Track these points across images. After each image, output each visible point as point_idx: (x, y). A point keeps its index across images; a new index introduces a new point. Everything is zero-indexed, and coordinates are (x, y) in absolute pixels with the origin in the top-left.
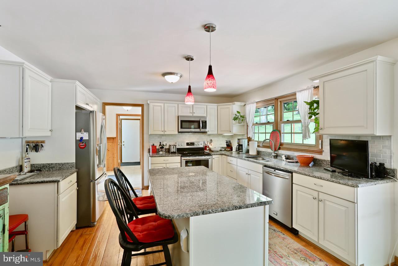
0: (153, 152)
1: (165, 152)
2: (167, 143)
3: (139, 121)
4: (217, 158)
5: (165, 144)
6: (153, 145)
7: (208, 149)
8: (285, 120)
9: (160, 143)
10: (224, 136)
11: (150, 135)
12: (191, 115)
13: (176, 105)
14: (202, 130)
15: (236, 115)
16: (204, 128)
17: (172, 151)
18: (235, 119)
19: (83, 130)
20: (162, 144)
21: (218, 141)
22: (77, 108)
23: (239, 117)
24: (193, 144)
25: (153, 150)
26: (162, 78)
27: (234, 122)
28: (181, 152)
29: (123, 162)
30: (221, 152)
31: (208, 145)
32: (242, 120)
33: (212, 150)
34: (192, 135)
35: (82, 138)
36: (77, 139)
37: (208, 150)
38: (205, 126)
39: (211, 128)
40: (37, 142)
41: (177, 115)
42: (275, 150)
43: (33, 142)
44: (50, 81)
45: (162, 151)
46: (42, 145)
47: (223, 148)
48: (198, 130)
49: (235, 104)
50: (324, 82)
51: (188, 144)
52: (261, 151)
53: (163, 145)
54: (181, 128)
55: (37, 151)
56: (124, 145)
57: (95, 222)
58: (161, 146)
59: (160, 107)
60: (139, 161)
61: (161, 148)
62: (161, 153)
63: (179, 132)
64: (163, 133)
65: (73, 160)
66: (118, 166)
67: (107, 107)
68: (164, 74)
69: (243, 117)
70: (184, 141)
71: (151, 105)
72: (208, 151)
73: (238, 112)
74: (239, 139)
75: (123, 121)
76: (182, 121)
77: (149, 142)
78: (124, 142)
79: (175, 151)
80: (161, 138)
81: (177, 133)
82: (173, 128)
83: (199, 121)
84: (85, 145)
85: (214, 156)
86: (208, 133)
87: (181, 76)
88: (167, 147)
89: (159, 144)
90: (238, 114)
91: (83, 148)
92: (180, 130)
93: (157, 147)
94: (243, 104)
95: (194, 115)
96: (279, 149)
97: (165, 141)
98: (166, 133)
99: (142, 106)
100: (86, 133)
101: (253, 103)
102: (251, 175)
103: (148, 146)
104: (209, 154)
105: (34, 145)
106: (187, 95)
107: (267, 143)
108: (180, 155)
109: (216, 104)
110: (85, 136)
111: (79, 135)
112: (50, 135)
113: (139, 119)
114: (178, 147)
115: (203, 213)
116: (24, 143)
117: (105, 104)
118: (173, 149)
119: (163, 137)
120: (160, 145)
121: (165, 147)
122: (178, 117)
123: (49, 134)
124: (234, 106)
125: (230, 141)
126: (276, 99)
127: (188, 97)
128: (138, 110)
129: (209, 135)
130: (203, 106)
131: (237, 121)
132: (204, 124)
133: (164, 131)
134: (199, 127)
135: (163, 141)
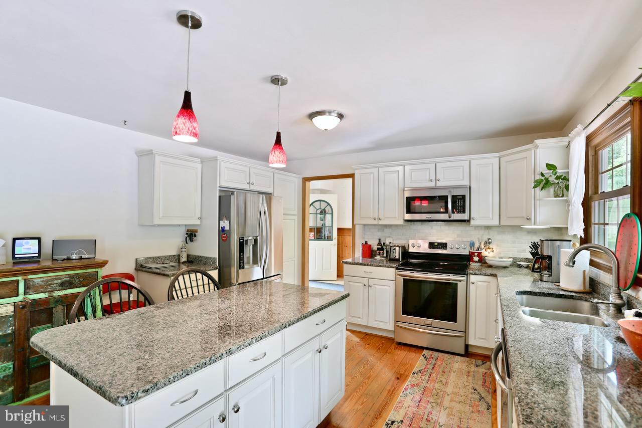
0: (364, 255)
1: (384, 258)
4: (487, 283)
5: (387, 243)
6: (366, 243)
7: (476, 259)
9: (380, 240)
12: (432, 184)
13: (400, 169)
14: (457, 216)
15: (543, 174)
16: (460, 212)
18: (543, 184)
19: (224, 218)
20: (382, 242)
21: (514, 242)
23: (554, 178)
24: (444, 246)
25: (364, 251)
27: (539, 193)
31: (479, 251)
34: (446, 227)
35: (223, 228)
36: (220, 228)
37: (476, 262)
38: (460, 206)
40: (193, 231)
41: (401, 188)
43: (190, 231)
44: (200, 162)
45: (380, 254)
48: (444, 216)
51: (432, 245)
53: (384, 243)
54: (409, 212)
55: (191, 240)
58: (380, 247)
59: (372, 176)
62: (378, 258)
63: (405, 221)
64: (376, 222)
68: (312, 116)
73: (550, 166)
76: (409, 199)
79: (397, 257)
80: (383, 231)
81: (402, 222)
82: (396, 214)
83: (447, 197)
84: (227, 237)
85: (473, 278)
86: (473, 223)
87: (340, 115)
89: (377, 241)
90: (550, 172)
92: (408, 217)
93: (373, 248)
94: (564, 140)
95: (439, 184)
97: (389, 237)
98: (380, 222)
99: (353, 176)
100: (227, 221)
109: (497, 154)
110: (227, 225)
111: (222, 224)
112: (200, 224)
114: (410, 251)
118: (395, 252)
120: (379, 244)
122: (404, 190)
123: (198, 222)
124: (538, 151)
129: (477, 227)
130: (462, 161)
131: (549, 190)
132: (459, 203)
133: (379, 219)
134: (446, 211)
135: (385, 238)
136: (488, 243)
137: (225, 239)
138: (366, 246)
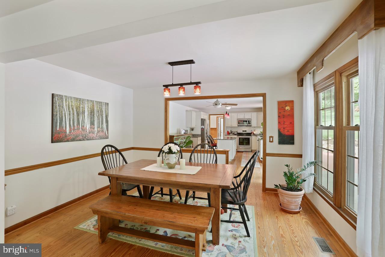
0: (228, 134)
2: (234, 130)
4: (255, 138)
7: (252, 133)
10: (261, 128)
12: (244, 118)
13: (237, 114)
14: (249, 125)
19: (203, 125)
22: (202, 119)
24: (246, 131)
33: (254, 134)
34: (246, 127)
39: (254, 123)
41: (237, 118)
43: (192, 128)
46: (194, 129)
51: (243, 131)
54: (239, 124)
62: (231, 134)
64: (231, 126)
70: (241, 130)
76: (239, 121)
81: (237, 126)
82: (235, 124)
83: (247, 121)
85: (253, 137)
89: (230, 130)
93: (230, 132)
95: (245, 118)
98: (233, 126)
103: (226, 131)
109: (256, 113)
110: (203, 127)
111: (202, 127)
113: (221, 118)
114: (238, 132)
116: (190, 128)
117: (210, 115)
118: (236, 133)
119: (232, 128)
121: (233, 132)
123: (195, 126)
128: (223, 116)
129: (253, 127)
130: (250, 114)
132: (249, 122)
134: (247, 124)
135: (232, 130)
136: (255, 130)
137: (203, 130)
138: (228, 132)
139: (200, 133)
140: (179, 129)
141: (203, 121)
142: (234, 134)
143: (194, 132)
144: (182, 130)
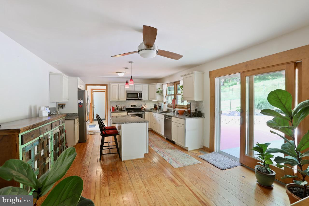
0: (113, 110)
1: (119, 110)
2: (120, 106)
3: (104, 92)
4: (148, 114)
5: (119, 106)
6: (113, 106)
7: (143, 109)
8: (178, 93)
10: (153, 102)
11: (111, 101)
12: (133, 90)
14: (140, 98)
15: (158, 90)
16: (141, 97)
17: (123, 110)
18: (158, 92)
19: (81, 99)
20: (117, 106)
21: (149, 104)
22: (78, 89)
23: (160, 91)
24: (135, 106)
25: (112, 109)
26: (117, 73)
27: (157, 94)
28: (128, 110)
29: (94, 119)
30: (150, 111)
31: (143, 107)
32: (162, 93)
33: (145, 109)
35: (80, 103)
36: (78, 103)
38: (141, 96)
39: (145, 97)
40: (63, 104)
41: (125, 90)
42: (173, 109)
43: (61, 104)
44: (68, 78)
45: (117, 110)
46: (64, 106)
47: (152, 108)
48: (137, 98)
49: (157, 84)
50: (184, 78)
51: (132, 106)
52: (169, 109)
54: (128, 97)
55: (62, 108)
56: (95, 108)
57: (86, 140)
59: (116, 86)
60: (105, 118)
61: (117, 108)
62: (117, 111)
63: (126, 100)
64: (118, 100)
65: (77, 112)
66: (92, 120)
67: (88, 86)
68: (117, 72)
69: (162, 91)
70: (130, 104)
71: (111, 85)
72: (143, 110)
73: (159, 89)
74: (159, 103)
75: (94, 92)
76: (128, 94)
77: (110, 105)
78: (95, 106)
81: (125, 100)
82: (123, 97)
83: (138, 93)
84: (82, 106)
85: (145, 113)
86: (143, 100)
87: (125, 73)
88: (120, 108)
89: (116, 106)
90: (159, 90)
91: (81, 107)
93: (115, 108)
94: (162, 84)
95: (135, 90)
96: (175, 108)
98: (119, 100)
99: (106, 85)
101: (165, 84)
102: (161, 121)
103: (110, 107)
104: (143, 112)
105: (61, 105)
106: (126, 84)
107: (170, 105)
108: (127, 112)
109: (148, 84)
110: (82, 102)
111: (79, 101)
113: (105, 92)
114: (126, 108)
115: (125, 123)
116: (57, 104)
118: (124, 108)
119: (118, 102)
121: (119, 108)
122: (126, 91)
123: (67, 101)
124: (157, 85)
125: (156, 104)
126: (174, 83)
127: (126, 85)
128: (105, 87)
130: (140, 85)
131: (159, 93)
132: (140, 95)
133: (119, 99)
134: (138, 97)
135: (118, 105)
136: (145, 105)
137: (81, 106)
138: (113, 107)
139: (76, 112)
140: (35, 107)
141: (81, 94)
142: (121, 110)
143: (65, 111)
144: (42, 108)
